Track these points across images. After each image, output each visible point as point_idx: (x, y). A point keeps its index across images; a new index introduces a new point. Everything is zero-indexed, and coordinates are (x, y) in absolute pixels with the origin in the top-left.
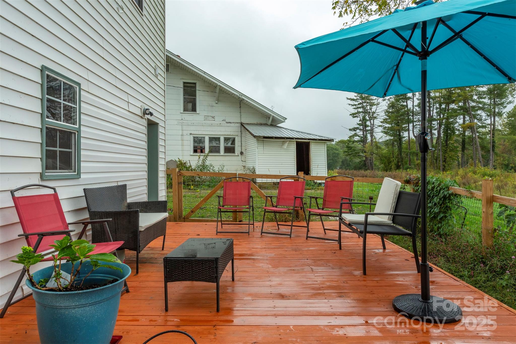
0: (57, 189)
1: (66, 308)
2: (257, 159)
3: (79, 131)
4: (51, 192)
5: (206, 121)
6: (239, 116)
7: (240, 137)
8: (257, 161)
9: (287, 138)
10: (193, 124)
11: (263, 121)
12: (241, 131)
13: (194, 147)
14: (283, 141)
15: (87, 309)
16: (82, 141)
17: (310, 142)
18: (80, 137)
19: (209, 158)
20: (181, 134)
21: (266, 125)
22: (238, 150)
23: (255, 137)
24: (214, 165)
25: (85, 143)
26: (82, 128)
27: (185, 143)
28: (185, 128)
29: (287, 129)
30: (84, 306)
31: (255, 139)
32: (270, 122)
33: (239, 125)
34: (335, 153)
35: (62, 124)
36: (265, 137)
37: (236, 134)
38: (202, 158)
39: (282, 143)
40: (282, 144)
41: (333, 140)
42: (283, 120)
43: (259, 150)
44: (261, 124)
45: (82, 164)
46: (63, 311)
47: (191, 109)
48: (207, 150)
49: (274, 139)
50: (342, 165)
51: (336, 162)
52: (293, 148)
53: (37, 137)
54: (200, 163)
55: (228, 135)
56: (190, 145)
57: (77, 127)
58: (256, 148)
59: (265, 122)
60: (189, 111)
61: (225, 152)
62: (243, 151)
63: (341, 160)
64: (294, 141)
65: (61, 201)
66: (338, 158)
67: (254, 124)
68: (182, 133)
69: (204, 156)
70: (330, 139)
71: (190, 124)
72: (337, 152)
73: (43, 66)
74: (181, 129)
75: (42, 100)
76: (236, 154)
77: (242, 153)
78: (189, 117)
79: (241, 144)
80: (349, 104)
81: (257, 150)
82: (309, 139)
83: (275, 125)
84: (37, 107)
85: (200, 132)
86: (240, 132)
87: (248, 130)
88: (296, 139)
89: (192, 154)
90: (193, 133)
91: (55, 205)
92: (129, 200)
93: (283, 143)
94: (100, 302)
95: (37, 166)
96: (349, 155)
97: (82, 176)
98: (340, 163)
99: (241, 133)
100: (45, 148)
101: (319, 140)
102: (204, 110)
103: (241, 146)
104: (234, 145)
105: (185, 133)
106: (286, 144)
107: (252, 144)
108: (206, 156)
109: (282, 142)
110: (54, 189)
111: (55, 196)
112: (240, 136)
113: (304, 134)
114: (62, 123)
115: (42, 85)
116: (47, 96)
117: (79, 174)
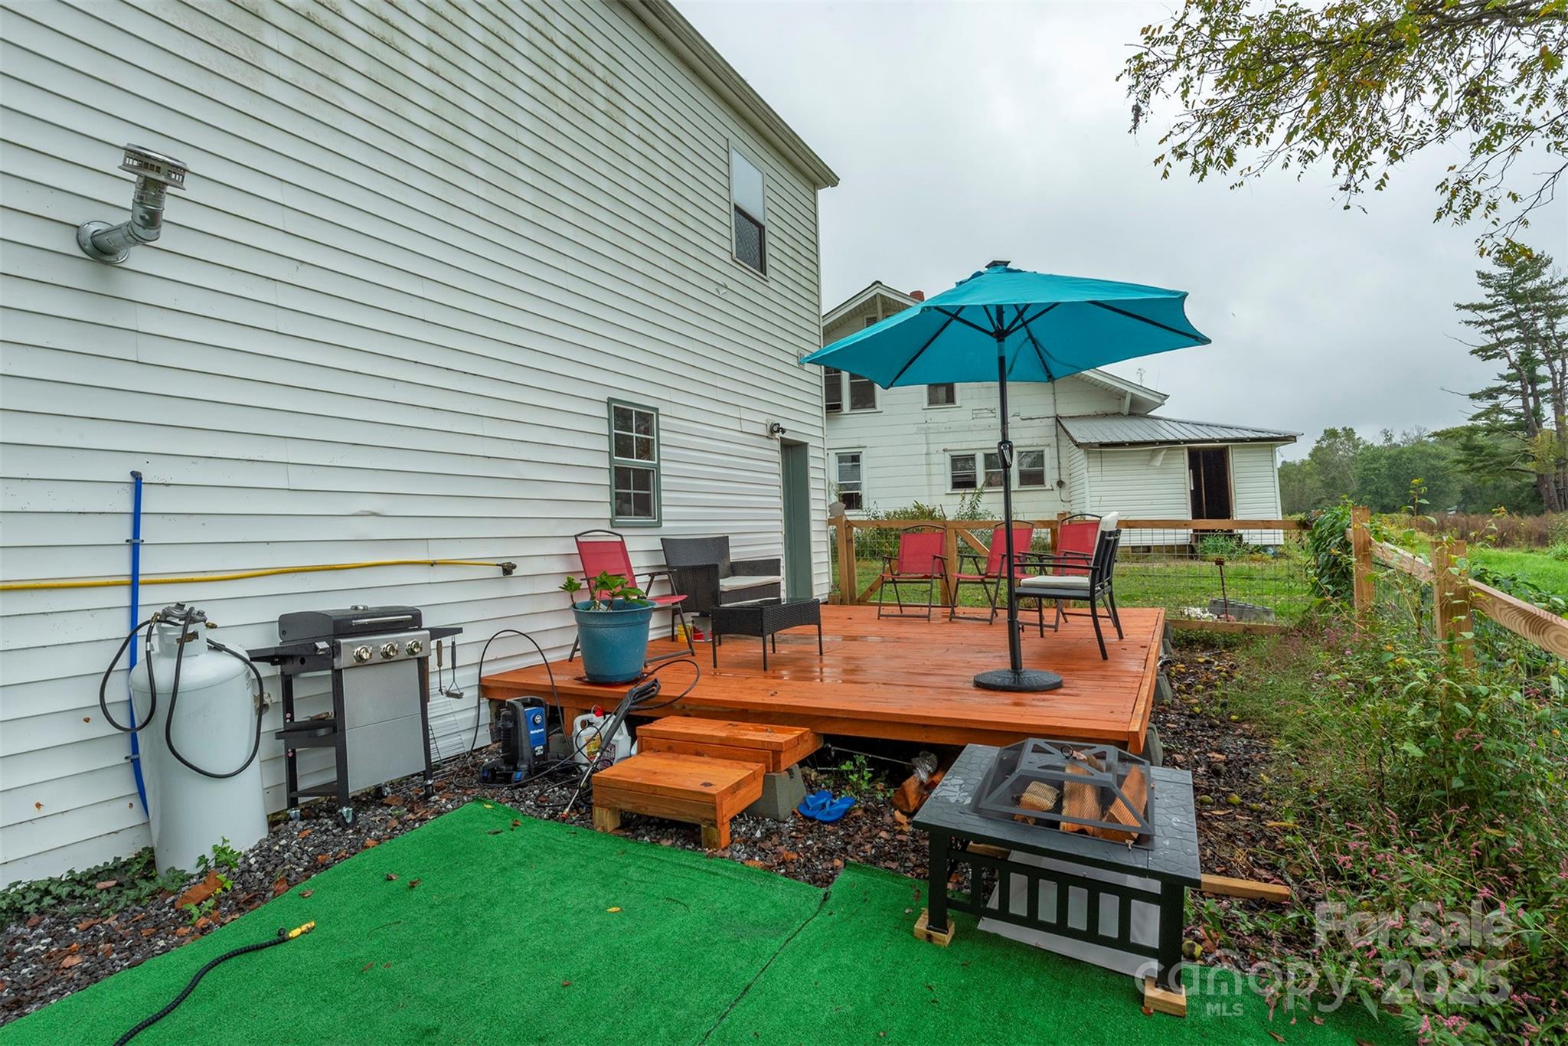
0: (624, 538)
1: (595, 626)
2: (1087, 493)
3: (658, 467)
4: (618, 539)
5: (978, 420)
6: (1052, 401)
7: (1056, 449)
8: (1088, 500)
9: (1162, 443)
10: (948, 430)
11: (1110, 408)
12: (1057, 436)
13: (953, 477)
14: (1154, 450)
15: (611, 630)
16: (663, 479)
17: (1228, 446)
18: (660, 475)
19: (984, 498)
20: (925, 452)
21: (1118, 415)
22: (1050, 477)
23: (1078, 445)
24: (993, 513)
25: (667, 483)
26: (662, 464)
27: (935, 469)
28: (932, 438)
29: (1170, 420)
30: (608, 626)
31: (1082, 451)
32: (1126, 407)
33: (1054, 420)
34: (1434, 468)
35: (634, 462)
36: (1102, 445)
37: (1046, 443)
38: (968, 498)
39: (1151, 455)
40: (1149, 458)
41: (1295, 437)
42: (1159, 401)
43: (1091, 474)
44: (1105, 415)
45: (664, 509)
46: (593, 629)
47: (945, 397)
48: (981, 480)
49: (1127, 447)
50: (1463, 502)
51: (1440, 493)
52: (1182, 463)
53: (605, 479)
54: (966, 509)
55: (1026, 446)
56: (943, 474)
57: (655, 462)
58: (1085, 471)
59: (1116, 410)
60: (942, 404)
61: (1022, 483)
62: (1063, 478)
63: (1459, 488)
64: (1182, 449)
65: (629, 554)
66: (1449, 482)
67: (1089, 416)
68: (928, 449)
69: (974, 494)
70: (1282, 436)
71: (943, 430)
72: (1443, 463)
73: (609, 398)
74: (925, 442)
75: (609, 436)
76: (1048, 486)
77: (1060, 484)
78: (942, 415)
79: (1059, 463)
80: (1466, 322)
81: (1086, 475)
82: (1221, 441)
83: (1144, 412)
84: (604, 445)
85: (963, 444)
86: (1055, 439)
87: (1067, 432)
88: (1185, 442)
89: (949, 491)
90: (949, 448)
91: (622, 557)
92: (733, 559)
93: (1154, 454)
94: (622, 626)
95: (606, 512)
96: (1473, 470)
97: (664, 524)
98: (1459, 497)
99: (1058, 440)
100: (614, 490)
101: (1253, 440)
102: (972, 398)
103: (1059, 468)
104: (1043, 465)
105: (933, 448)
106: (1160, 458)
107: (1080, 464)
108: (979, 494)
109: (1149, 453)
110: (621, 536)
111: (622, 543)
112: (1056, 445)
113: (1214, 429)
114: (635, 460)
115: (609, 420)
116: (614, 431)
117: (660, 521)
